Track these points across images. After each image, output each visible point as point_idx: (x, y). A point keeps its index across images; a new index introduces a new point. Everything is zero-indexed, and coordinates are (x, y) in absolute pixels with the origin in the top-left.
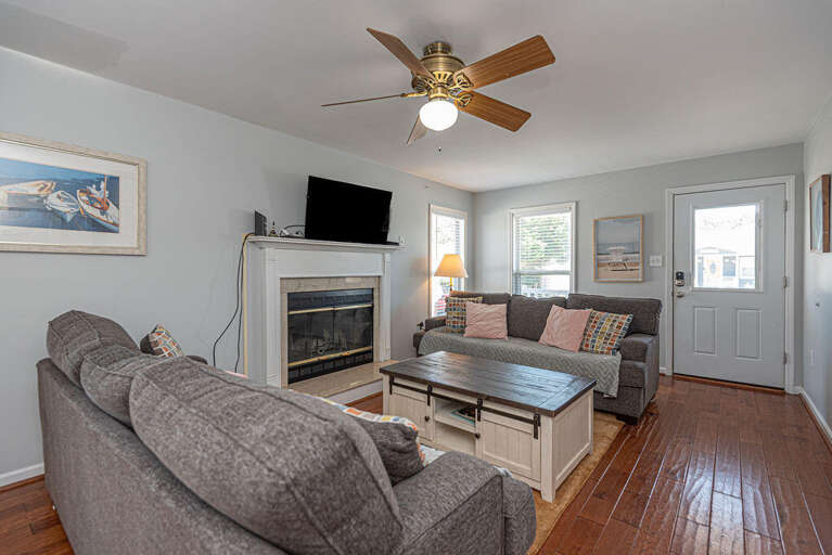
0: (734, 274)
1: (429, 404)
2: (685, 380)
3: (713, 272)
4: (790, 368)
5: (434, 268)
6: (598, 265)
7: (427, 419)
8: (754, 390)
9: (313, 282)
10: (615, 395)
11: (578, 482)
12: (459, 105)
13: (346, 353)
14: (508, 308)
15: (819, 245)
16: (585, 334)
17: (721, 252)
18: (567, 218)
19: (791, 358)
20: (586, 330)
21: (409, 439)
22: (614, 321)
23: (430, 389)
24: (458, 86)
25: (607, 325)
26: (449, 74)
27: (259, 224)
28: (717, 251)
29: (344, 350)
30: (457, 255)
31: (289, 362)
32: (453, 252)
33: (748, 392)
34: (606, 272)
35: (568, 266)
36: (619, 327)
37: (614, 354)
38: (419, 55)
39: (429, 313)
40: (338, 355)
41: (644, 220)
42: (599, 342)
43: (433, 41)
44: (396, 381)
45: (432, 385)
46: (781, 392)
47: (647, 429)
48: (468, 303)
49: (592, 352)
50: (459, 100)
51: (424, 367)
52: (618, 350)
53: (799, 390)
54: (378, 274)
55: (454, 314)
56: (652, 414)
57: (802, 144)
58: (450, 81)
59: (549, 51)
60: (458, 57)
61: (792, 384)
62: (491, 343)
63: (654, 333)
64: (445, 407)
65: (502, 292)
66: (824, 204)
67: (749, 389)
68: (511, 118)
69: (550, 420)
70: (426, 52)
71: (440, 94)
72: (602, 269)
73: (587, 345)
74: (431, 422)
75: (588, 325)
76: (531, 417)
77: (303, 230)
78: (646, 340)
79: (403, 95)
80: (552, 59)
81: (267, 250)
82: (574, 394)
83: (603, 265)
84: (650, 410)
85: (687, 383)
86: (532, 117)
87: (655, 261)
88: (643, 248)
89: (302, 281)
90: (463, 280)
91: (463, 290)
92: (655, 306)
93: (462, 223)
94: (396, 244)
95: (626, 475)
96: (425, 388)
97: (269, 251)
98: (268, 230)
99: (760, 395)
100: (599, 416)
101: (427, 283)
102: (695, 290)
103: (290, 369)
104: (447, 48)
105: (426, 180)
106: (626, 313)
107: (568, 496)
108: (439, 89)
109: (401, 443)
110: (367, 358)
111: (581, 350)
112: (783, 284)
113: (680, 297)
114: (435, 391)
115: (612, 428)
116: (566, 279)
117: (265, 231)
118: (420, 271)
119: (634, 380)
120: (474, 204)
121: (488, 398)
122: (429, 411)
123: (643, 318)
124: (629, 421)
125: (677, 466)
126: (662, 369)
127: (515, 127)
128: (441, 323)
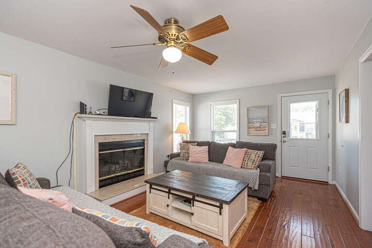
0: (304, 131)
1: (169, 198)
2: (287, 179)
3: (296, 130)
4: (330, 173)
5: (174, 130)
6: (249, 128)
7: (168, 206)
8: (316, 183)
9: (113, 137)
10: (257, 189)
11: (241, 234)
12: (183, 51)
13: (130, 172)
14: (209, 148)
15: (344, 120)
16: (243, 160)
17: (299, 121)
18: (235, 107)
19: (331, 169)
20: (244, 158)
21: (144, 237)
22: (257, 154)
23: (170, 191)
24: (181, 40)
25: (253, 156)
26: (177, 34)
27: (83, 108)
28: (297, 121)
29: (130, 170)
30: (186, 123)
31: (99, 177)
32: (184, 122)
33: (313, 184)
34: (252, 131)
35: (236, 128)
36: (258, 157)
37: (256, 169)
38: (162, 24)
39: (172, 151)
40: (126, 172)
41: (269, 108)
42: (250, 163)
43: (168, 17)
44: (153, 187)
45: (170, 189)
46: (326, 183)
47: (271, 204)
48: (190, 146)
49: (247, 168)
50: (183, 48)
51: (167, 179)
52: (258, 167)
53: (334, 183)
54: (147, 133)
55: (184, 151)
56: (273, 196)
57: (335, 76)
58: (178, 38)
59: (226, 24)
60: (182, 26)
61: (331, 180)
62: (201, 165)
63: (274, 159)
64: (177, 199)
65: (206, 140)
66: (346, 102)
67: (314, 183)
68: (209, 59)
69: (227, 206)
70: (166, 23)
71: (173, 44)
72: (250, 130)
73: (244, 165)
74: (170, 207)
75: (245, 156)
76: (218, 204)
77: (107, 111)
78: (270, 162)
79: (154, 44)
80: (227, 28)
81: (87, 121)
82: (239, 191)
83: (251, 128)
84: (272, 194)
85: (288, 180)
86: (219, 58)
87: (273, 126)
88: (268, 120)
89: (106, 136)
90: (188, 135)
91: (188, 139)
92: (274, 147)
93: (188, 108)
94: (156, 118)
95: (262, 228)
96: (167, 190)
97: (88, 122)
98: (88, 111)
99: (318, 185)
100: (250, 198)
101: (171, 136)
102: (290, 139)
103: (100, 181)
104: (176, 22)
105: (171, 88)
106: (261, 150)
107: (236, 242)
108: (173, 42)
109: (139, 240)
110: (141, 173)
111: (242, 167)
112: (327, 137)
113: (285, 142)
114: (172, 192)
115: (256, 204)
116: (235, 133)
117: (86, 112)
118: (168, 131)
119: (265, 182)
120: (194, 100)
121: (198, 195)
122: (169, 202)
123: (269, 152)
124: (263, 200)
125: (285, 222)
126: (277, 174)
127: (210, 63)
128: (178, 155)
